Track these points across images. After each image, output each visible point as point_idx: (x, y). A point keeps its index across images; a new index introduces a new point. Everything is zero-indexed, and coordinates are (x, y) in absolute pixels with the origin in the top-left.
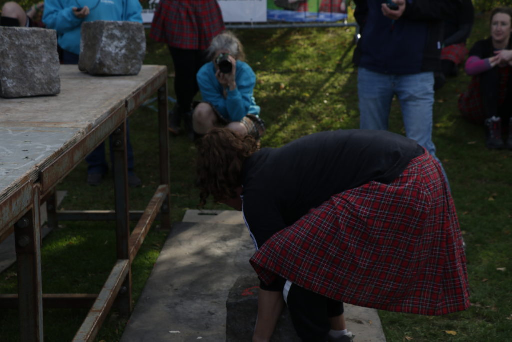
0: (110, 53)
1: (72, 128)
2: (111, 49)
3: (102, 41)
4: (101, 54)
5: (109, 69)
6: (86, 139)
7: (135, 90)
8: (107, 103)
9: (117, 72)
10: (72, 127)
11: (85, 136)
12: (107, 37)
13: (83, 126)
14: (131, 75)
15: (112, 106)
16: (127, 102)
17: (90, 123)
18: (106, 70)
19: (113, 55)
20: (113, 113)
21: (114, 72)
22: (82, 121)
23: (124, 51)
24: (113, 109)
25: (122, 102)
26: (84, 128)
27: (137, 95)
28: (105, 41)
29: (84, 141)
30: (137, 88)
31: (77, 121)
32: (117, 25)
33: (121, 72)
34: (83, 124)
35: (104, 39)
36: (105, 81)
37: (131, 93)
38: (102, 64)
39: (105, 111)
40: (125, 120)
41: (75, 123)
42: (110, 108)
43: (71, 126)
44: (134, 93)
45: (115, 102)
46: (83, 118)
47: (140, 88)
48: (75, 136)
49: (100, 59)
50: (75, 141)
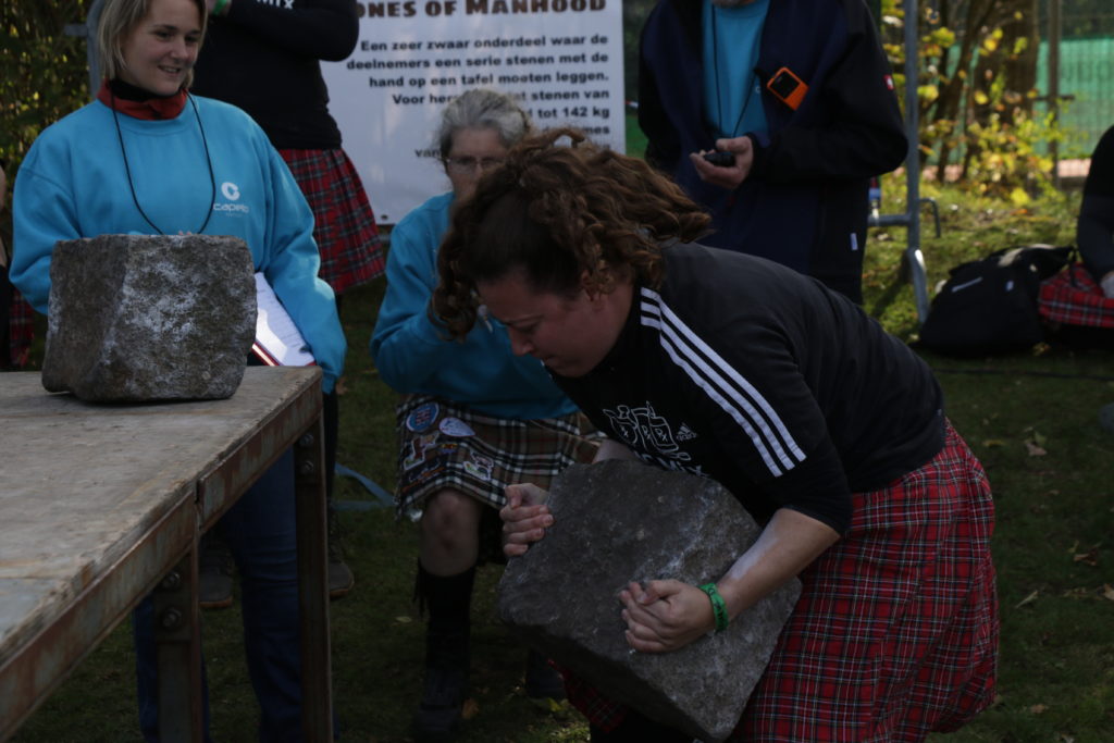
0: (148, 332)
1: (30, 581)
2: (148, 322)
3: (121, 297)
4: (118, 338)
5: (142, 384)
6: (72, 612)
7: (223, 448)
8: (139, 492)
9: (167, 393)
10: (30, 577)
11: (70, 606)
12: (136, 286)
13: (63, 573)
14: (211, 398)
15: (156, 502)
16: (200, 487)
17: (85, 561)
18: (133, 386)
19: (156, 338)
20: (159, 523)
21: (157, 394)
22: (61, 555)
23: (187, 327)
24: (157, 513)
25: (184, 487)
26: (66, 579)
27: (230, 462)
28: (131, 299)
29: (65, 621)
30: (232, 440)
31: (45, 556)
32: (167, 247)
33: (179, 392)
34: (64, 567)
35: (127, 291)
36: (130, 423)
37: (213, 457)
38: (120, 368)
39: (134, 520)
40: (196, 542)
41: (39, 564)
42: (147, 509)
43: (26, 572)
44: (221, 456)
45: (163, 490)
46: (63, 545)
47: (240, 441)
48: (40, 606)
49: (114, 353)
50: (38, 622)
